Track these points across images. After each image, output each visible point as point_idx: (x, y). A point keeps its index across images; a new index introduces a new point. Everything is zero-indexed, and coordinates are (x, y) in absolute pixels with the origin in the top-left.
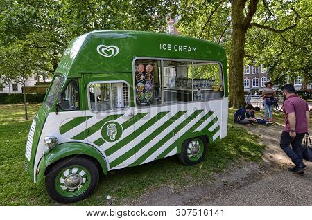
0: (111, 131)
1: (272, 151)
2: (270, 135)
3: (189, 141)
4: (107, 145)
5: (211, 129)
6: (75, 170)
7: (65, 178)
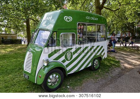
0: (69, 56)
1: (122, 63)
5: (102, 54)
6: (54, 75)
7: (51, 79)
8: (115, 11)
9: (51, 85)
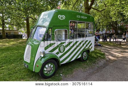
1: (107, 55)
2: (104, 50)
3: (84, 52)
4: (60, 54)
5: (90, 48)
6: (50, 65)
7: (46, 68)
8: (101, 11)
9: (47, 73)
